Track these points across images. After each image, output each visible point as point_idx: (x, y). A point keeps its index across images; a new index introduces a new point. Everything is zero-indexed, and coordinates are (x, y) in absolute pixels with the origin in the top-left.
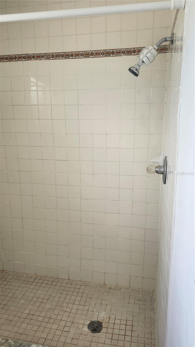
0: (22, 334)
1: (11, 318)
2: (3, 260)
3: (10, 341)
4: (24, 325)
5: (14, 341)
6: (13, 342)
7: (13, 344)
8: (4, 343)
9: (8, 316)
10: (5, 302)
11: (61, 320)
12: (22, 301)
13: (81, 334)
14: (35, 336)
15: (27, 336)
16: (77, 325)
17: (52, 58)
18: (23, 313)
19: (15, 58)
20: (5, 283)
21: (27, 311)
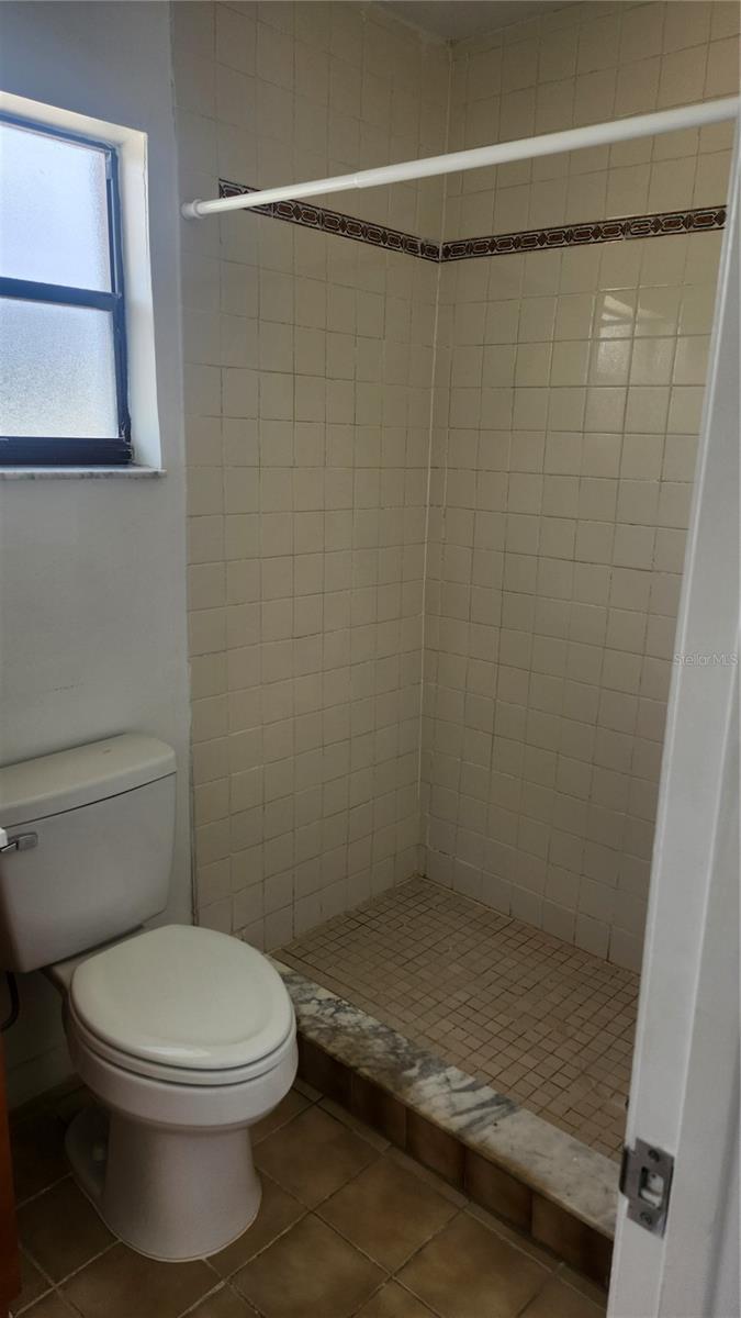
0: (435, 1041)
1: (417, 996)
2: (427, 844)
3: (398, 1036)
4: (446, 1025)
5: (409, 1040)
6: (405, 1040)
7: (405, 1045)
8: (382, 1033)
9: (410, 987)
10: (410, 954)
11: (552, 1053)
12: (455, 969)
13: (600, 1109)
14: (468, 1059)
15: (445, 1051)
16: (594, 1083)
17: (652, 233)
18: (450, 996)
19: (542, 240)
20: (422, 908)
21: (463, 997)
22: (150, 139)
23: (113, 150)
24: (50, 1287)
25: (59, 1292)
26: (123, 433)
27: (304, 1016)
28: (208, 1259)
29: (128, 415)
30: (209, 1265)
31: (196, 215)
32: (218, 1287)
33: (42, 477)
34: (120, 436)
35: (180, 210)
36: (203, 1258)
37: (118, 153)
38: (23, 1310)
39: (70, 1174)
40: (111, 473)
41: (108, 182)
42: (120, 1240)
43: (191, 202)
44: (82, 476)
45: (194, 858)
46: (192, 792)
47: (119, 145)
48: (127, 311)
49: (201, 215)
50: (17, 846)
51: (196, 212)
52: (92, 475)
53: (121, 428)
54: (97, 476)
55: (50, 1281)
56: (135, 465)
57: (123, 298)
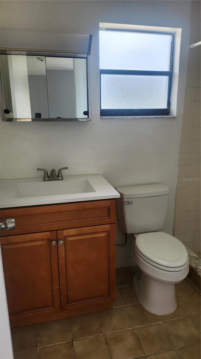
22: (182, 30)
23: (173, 35)
24: (123, 305)
25: (125, 307)
26: (168, 107)
27: (199, 269)
28: (159, 315)
29: (170, 102)
30: (159, 317)
31: (193, 48)
32: (160, 322)
33: (145, 118)
34: (167, 108)
35: (189, 47)
36: (158, 315)
37: (175, 35)
38: (117, 307)
39: (133, 285)
40: (162, 117)
41: (172, 43)
42: (140, 303)
43: (192, 44)
44: (155, 118)
45: (174, 220)
46: (176, 202)
47: (175, 33)
48: (173, 76)
49: (194, 47)
50: (128, 203)
51: (193, 47)
52: (157, 118)
53: (168, 106)
54: (158, 118)
55: (123, 304)
56: (170, 115)
57: (172, 72)
